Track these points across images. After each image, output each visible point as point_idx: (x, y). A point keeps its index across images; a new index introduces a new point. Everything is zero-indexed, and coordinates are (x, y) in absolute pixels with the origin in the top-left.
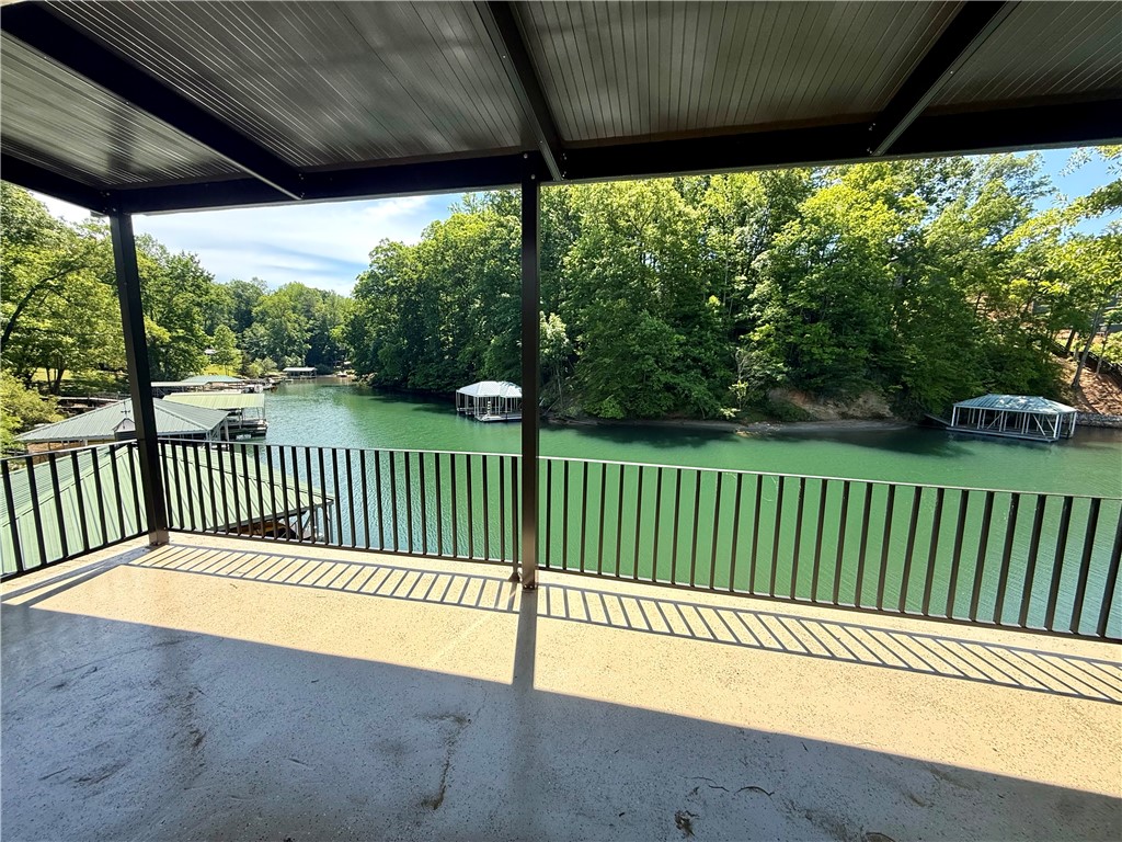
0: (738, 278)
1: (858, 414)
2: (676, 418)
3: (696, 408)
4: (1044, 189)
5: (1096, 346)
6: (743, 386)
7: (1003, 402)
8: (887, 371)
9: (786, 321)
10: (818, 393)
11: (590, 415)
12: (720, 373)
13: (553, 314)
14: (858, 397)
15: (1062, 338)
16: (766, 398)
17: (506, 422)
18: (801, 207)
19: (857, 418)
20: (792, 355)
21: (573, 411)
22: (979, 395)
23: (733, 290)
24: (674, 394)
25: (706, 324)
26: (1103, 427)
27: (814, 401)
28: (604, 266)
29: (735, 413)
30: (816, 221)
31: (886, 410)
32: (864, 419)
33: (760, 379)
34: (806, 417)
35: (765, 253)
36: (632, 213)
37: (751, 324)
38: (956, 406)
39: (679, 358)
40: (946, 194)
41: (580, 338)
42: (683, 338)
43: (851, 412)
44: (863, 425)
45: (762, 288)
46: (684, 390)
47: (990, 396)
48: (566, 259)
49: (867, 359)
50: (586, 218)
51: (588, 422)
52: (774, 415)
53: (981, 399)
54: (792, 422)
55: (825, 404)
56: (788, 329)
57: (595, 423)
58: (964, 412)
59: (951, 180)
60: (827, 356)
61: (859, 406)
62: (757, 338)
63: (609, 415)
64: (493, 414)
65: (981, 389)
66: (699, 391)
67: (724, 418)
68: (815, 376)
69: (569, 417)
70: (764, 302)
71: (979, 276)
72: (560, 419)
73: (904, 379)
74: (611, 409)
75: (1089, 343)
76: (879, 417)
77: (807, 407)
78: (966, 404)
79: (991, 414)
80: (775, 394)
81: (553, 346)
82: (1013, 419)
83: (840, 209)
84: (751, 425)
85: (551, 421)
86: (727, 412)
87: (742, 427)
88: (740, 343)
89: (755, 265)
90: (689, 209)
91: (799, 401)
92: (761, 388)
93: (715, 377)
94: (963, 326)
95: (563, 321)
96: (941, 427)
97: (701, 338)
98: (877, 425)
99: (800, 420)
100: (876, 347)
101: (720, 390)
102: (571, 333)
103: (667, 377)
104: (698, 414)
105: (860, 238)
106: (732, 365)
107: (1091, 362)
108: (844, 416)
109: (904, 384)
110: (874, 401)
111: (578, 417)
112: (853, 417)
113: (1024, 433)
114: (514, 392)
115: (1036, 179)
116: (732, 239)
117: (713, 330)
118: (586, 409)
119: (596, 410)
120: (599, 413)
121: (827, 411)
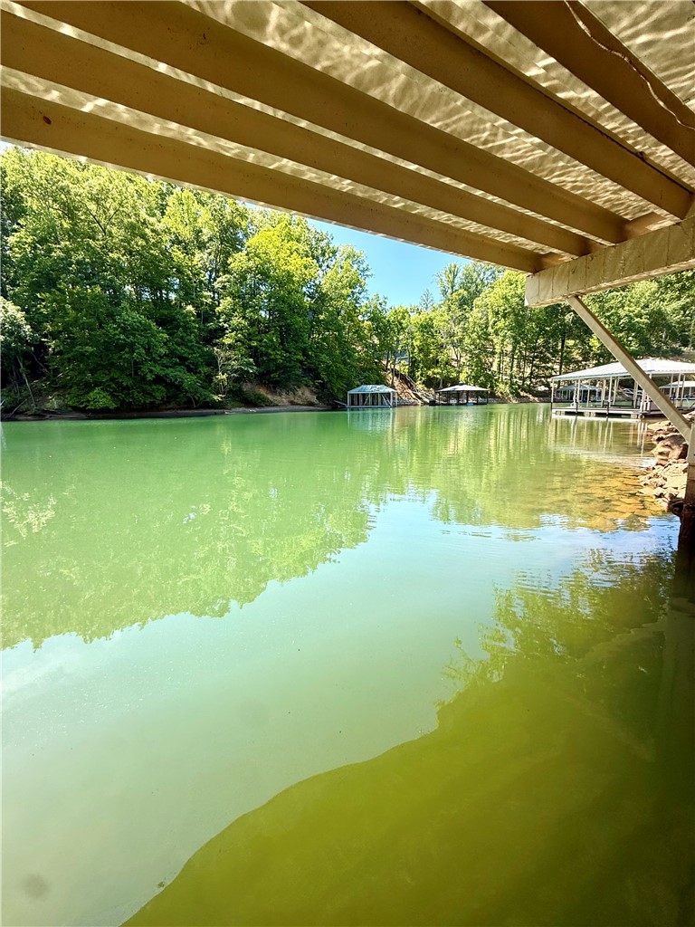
0: (205, 293)
1: (300, 402)
2: (169, 409)
3: (185, 399)
4: (367, 273)
5: (397, 367)
6: (224, 377)
7: (369, 389)
8: (313, 372)
9: (247, 329)
10: (274, 386)
12: (203, 369)
14: (299, 389)
15: (384, 361)
16: (240, 390)
18: (246, 243)
19: (300, 404)
20: (255, 353)
22: (358, 386)
23: (202, 303)
25: (187, 329)
27: (274, 393)
29: (221, 398)
30: (257, 256)
31: (314, 399)
32: (304, 405)
33: (236, 371)
34: (270, 404)
35: (223, 276)
37: (221, 331)
38: (349, 392)
39: (165, 355)
40: (326, 263)
42: (165, 337)
43: (296, 401)
45: (225, 304)
46: (176, 380)
47: (363, 386)
52: (251, 402)
53: (359, 388)
54: (262, 407)
55: (280, 395)
56: (250, 337)
58: (352, 395)
60: (279, 356)
61: (300, 397)
62: (228, 342)
63: (100, 405)
65: (358, 383)
66: (189, 380)
67: (213, 402)
68: (273, 372)
70: (228, 314)
71: (350, 316)
73: (322, 377)
74: (101, 399)
75: (395, 364)
76: (311, 404)
77: (269, 396)
78: (353, 392)
79: (365, 396)
80: (246, 387)
82: (374, 395)
84: (233, 410)
86: (216, 398)
88: (216, 345)
89: (216, 285)
91: (263, 392)
92: (236, 380)
93: (200, 372)
96: (342, 407)
97: (181, 338)
99: (267, 406)
103: (157, 370)
104: (190, 404)
106: (212, 362)
107: (396, 374)
108: (293, 403)
109: (323, 380)
110: (306, 394)
112: (297, 404)
113: (379, 405)
115: (365, 266)
118: (70, 403)
119: (82, 403)
120: (86, 406)
121: (283, 399)
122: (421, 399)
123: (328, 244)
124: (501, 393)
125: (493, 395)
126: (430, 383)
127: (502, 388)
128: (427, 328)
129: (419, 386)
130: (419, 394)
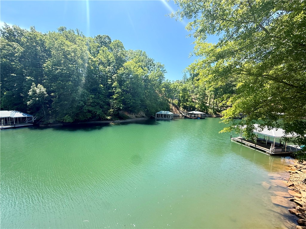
0: (109, 80)
2: (93, 120)
3: (99, 117)
4: (165, 72)
6: (112, 110)
7: (163, 112)
8: (144, 106)
9: (122, 93)
10: (131, 112)
11: (59, 122)
12: (105, 107)
13: (39, 85)
14: (139, 112)
15: (169, 100)
16: (118, 113)
17: (15, 128)
18: (124, 65)
20: (124, 102)
21: (51, 121)
22: (160, 111)
23: (108, 84)
24: (91, 113)
26: (176, 116)
27: (130, 114)
28: (62, 70)
29: (110, 118)
30: (127, 69)
31: (144, 115)
32: (141, 117)
33: (117, 108)
34: (129, 118)
35: (116, 75)
36: (73, 54)
37: (113, 93)
38: (156, 113)
40: (151, 69)
41: (52, 94)
42: (93, 96)
43: (138, 116)
44: (140, 119)
45: (115, 84)
46: (94, 112)
47: (161, 111)
48: (45, 65)
49: (140, 103)
50: (53, 52)
51: (59, 125)
52: (121, 118)
53: (160, 112)
54: (126, 119)
55: (132, 114)
56: (122, 95)
57: (62, 125)
58: (158, 114)
59: (152, 66)
61: (139, 114)
62: (115, 97)
63: (67, 121)
64: (6, 125)
65: (160, 110)
66: (99, 112)
67: (107, 120)
68: (130, 107)
69: (50, 124)
70: (115, 87)
71: (158, 87)
72: (45, 124)
73: (147, 108)
74: (68, 119)
75: (173, 101)
76: (143, 117)
77: (128, 115)
78: (158, 113)
79: (162, 115)
80: (120, 112)
81: (40, 97)
82: (165, 115)
83: (132, 67)
84: (115, 121)
85: (41, 126)
86: (108, 118)
87: (112, 122)
88: (111, 99)
89: (113, 77)
90: (93, 57)
91: (126, 114)
92: (117, 111)
93: (104, 108)
94: (156, 97)
95: (45, 87)
96: (154, 118)
97: (99, 96)
98: (143, 119)
99: (127, 119)
100: (142, 101)
101: (106, 112)
102: (49, 92)
104: (100, 119)
105: (137, 75)
106: (109, 104)
107: (174, 105)
108: (136, 117)
109: (147, 109)
110: (142, 113)
111: (54, 123)
113: (167, 118)
114: (19, 115)
115: (164, 69)
116: (107, 69)
117: (103, 94)
118: (58, 120)
119: (62, 120)
120: (63, 121)
121: (133, 116)
122: (181, 114)
123: (152, 62)
124: (210, 112)
125: (207, 113)
126: (185, 107)
127: (210, 111)
128: (185, 90)
129: (181, 109)
130: (181, 112)
